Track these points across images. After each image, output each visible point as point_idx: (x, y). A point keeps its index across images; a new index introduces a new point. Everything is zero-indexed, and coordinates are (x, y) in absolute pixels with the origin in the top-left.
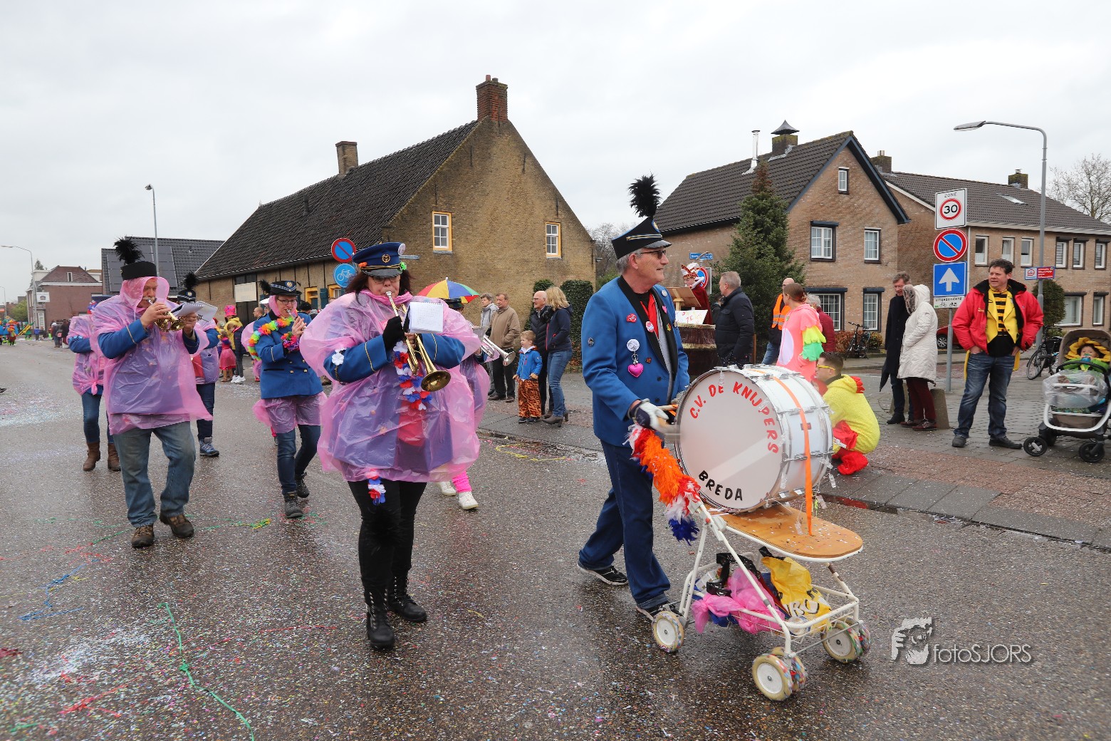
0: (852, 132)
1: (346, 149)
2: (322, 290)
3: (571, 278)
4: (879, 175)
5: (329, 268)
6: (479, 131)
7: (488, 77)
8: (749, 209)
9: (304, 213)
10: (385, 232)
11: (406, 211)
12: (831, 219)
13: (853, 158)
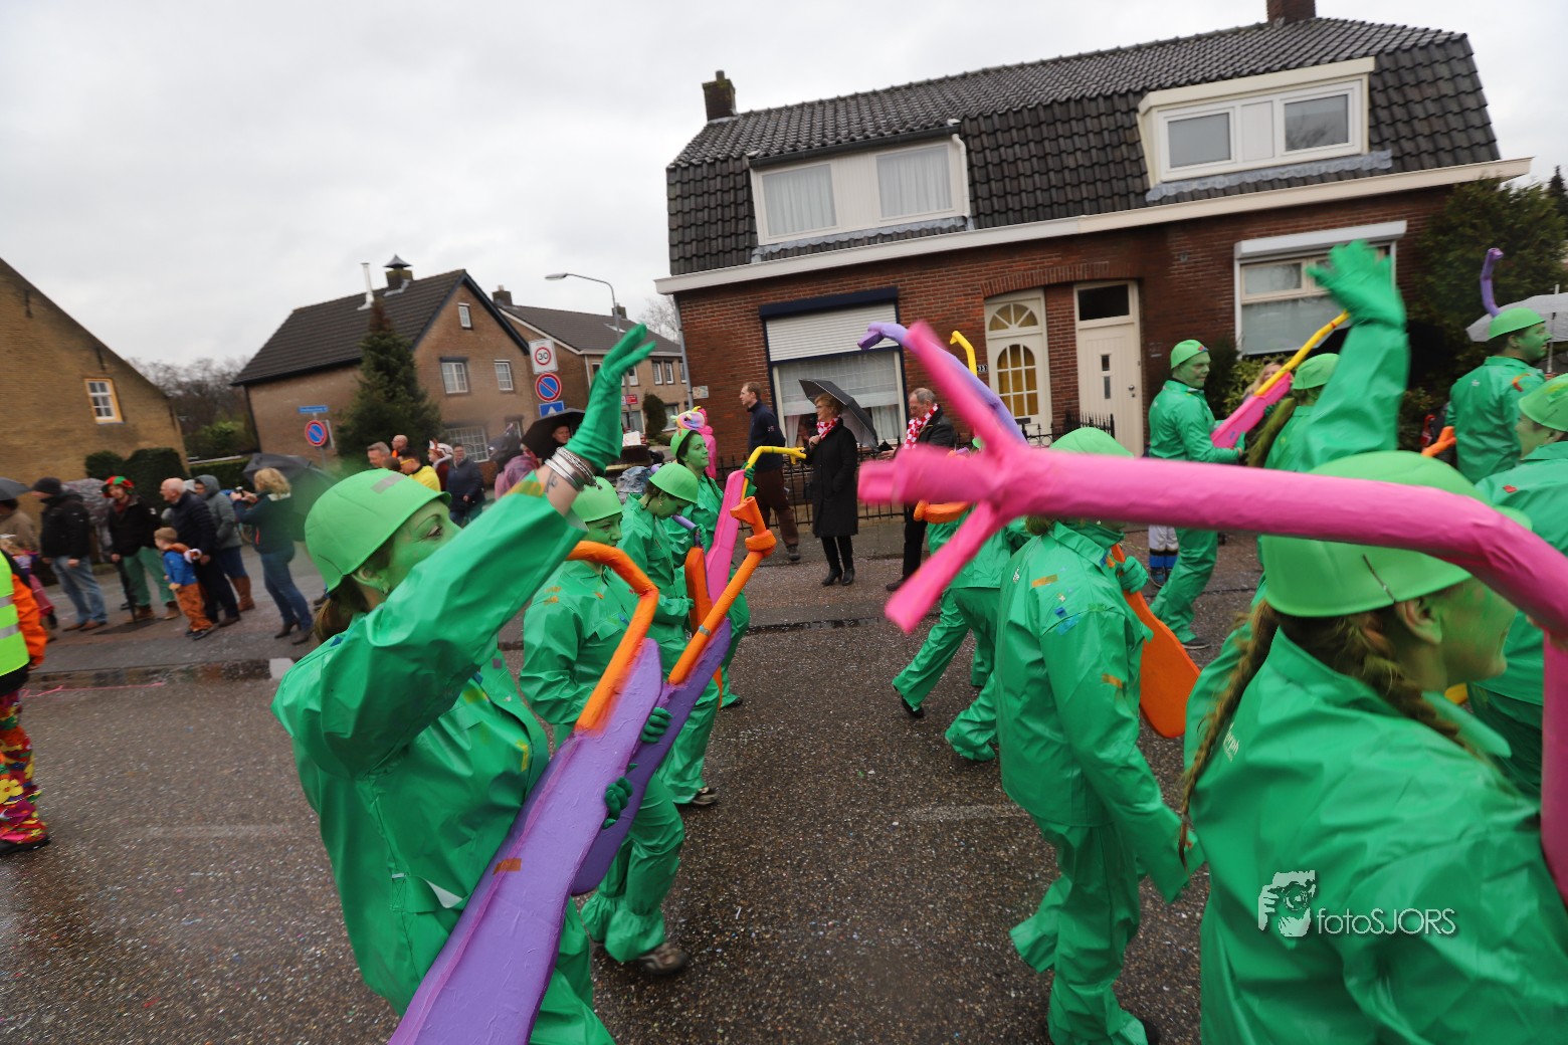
0: (464, 271)
8: (371, 349)
12: (459, 353)
13: (471, 295)
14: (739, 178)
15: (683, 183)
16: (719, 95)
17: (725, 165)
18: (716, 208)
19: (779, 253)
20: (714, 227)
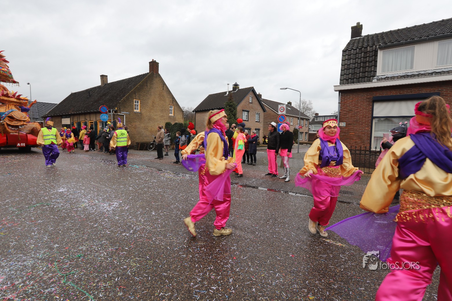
1: (104, 77)
2: (95, 122)
3: (177, 122)
4: (260, 99)
5: (98, 115)
6: (150, 76)
7: (153, 60)
8: (227, 105)
9: (88, 97)
10: (118, 104)
11: (125, 98)
12: (247, 110)
13: (253, 94)
14: (371, 53)
15: (349, 55)
16: (357, 30)
17: (366, 49)
18: (360, 63)
19: (385, 78)
20: (359, 69)
